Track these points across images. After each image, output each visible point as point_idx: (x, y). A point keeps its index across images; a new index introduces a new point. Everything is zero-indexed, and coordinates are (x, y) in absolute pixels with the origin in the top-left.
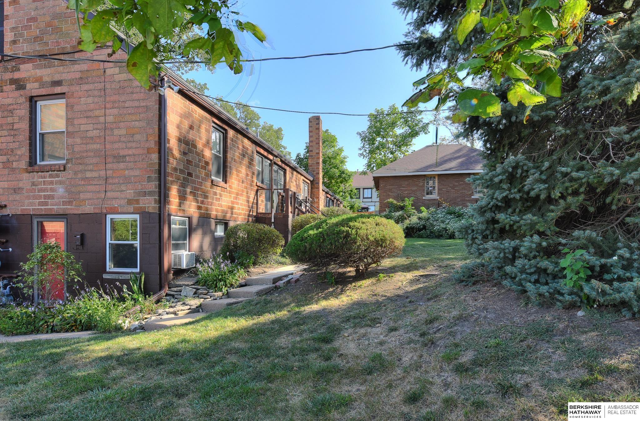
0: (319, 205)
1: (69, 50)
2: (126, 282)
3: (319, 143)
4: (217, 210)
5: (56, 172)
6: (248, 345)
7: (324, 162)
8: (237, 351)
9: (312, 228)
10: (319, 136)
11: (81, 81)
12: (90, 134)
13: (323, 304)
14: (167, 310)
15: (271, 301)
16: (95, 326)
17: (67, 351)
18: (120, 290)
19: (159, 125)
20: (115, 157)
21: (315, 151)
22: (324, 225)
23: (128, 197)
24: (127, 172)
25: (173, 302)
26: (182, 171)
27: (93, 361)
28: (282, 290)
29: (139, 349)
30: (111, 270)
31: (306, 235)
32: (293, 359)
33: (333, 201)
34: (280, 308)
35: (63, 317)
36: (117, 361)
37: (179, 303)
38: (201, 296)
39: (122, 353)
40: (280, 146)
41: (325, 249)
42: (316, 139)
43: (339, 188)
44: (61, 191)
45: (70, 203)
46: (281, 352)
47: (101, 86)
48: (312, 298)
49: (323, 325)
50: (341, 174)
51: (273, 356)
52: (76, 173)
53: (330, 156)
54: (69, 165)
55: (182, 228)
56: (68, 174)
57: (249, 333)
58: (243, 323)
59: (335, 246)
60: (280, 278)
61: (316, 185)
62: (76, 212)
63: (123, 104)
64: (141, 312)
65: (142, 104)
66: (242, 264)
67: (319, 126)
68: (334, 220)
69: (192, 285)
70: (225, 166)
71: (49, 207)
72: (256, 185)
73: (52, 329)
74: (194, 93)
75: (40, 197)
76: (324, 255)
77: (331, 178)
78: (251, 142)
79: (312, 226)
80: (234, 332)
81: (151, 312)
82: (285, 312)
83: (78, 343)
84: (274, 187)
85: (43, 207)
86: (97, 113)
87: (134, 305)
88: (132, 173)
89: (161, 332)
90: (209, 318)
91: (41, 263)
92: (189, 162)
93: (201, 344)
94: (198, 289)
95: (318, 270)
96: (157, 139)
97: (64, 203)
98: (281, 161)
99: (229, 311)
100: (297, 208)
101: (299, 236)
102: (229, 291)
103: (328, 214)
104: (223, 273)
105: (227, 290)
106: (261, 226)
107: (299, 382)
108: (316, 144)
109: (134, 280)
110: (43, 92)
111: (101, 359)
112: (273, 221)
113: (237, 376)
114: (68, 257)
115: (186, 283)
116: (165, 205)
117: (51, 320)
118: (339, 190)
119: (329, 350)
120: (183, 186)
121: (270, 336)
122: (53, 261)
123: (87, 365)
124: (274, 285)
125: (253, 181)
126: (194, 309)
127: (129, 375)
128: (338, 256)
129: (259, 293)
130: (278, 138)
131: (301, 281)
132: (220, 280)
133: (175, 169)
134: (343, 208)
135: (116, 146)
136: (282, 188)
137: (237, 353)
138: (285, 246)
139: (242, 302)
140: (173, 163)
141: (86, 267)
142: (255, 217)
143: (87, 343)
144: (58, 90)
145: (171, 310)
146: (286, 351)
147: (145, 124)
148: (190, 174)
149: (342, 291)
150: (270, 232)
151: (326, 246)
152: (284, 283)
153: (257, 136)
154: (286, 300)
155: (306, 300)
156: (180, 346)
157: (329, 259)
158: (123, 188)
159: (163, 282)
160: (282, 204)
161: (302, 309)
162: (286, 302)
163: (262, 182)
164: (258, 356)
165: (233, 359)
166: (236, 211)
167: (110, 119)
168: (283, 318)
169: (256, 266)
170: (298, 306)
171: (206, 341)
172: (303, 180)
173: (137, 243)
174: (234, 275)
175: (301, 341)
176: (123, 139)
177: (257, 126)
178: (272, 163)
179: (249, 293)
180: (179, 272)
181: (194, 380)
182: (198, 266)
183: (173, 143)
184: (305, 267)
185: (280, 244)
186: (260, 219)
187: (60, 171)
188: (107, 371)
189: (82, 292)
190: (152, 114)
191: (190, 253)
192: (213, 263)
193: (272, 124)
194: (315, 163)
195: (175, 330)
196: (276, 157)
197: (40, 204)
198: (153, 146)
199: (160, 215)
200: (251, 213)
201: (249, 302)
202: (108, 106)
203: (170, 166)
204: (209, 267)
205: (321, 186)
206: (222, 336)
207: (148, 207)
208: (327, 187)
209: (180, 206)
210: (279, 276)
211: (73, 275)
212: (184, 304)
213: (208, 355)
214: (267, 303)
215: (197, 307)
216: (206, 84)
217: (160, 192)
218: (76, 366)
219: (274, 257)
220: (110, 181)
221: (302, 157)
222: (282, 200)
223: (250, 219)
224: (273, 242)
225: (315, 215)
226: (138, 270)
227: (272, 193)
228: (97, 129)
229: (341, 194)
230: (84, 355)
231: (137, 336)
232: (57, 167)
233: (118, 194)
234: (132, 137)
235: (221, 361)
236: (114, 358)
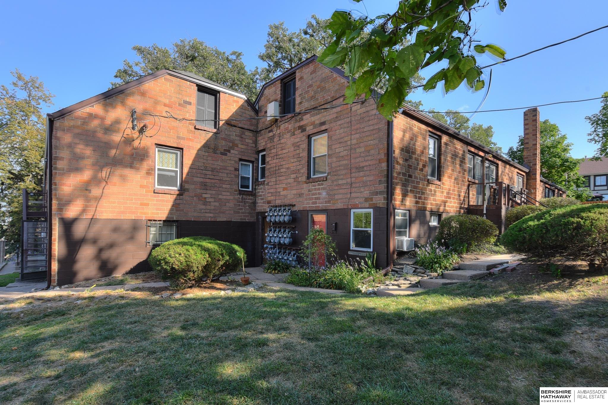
0: (536, 196)
1: (330, 100)
2: (363, 258)
3: (536, 135)
4: (431, 204)
5: (321, 182)
6: (465, 322)
7: (542, 152)
8: (454, 326)
9: (531, 219)
10: (536, 127)
11: (337, 119)
12: (342, 154)
13: (547, 296)
14: (392, 282)
15: (485, 286)
16: (344, 287)
17: (329, 302)
18: (359, 264)
19: (388, 141)
20: (357, 168)
21: (531, 143)
22: (547, 216)
23: (366, 196)
24: (364, 178)
25: (397, 277)
26: (404, 174)
27: (345, 312)
28: (497, 277)
29: (374, 309)
30: (353, 249)
31: (524, 226)
32: (513, 344)
33: (554, 191)
34: (497, 293)
35: (325, 278)
36: (361, 314)
37: (401, 278)
38: (420, 274)
39: (363, 310)
40: (490, 143)
41: (549, 240)
42: (533, 130)
43: (560, 177)
44: (324, 194)
45: (329, 202)
46: (500, 335)
47: (348, 120)
48: (532, 288)
49: (548, 317)
50: (564, 162)
51: (491, 337)
52: (333, 182)
53: (549, 145)
54: (329, 177)
55: (404, 219)
56: (329, 182)
57: (465, 312)
58: (459, 302)
59: (562, 237)
60: (494, 266)
61: (533, 176)
62: (333, 208)
63: (363, 130)
64: (374, 281)
65: (376, 127)
66: (456, 251)
67: (536, 118)
68: (560, 211)
69: (411, 265)
70: (439, 167)
71: (318, 205)
72: (468, 181)
73: (319, 285)
74: (414, 111)
75: (312, 199)
76: (548, 247)
77: (551, 167)
78: (463, 143)
79: (531, 217)
80: (450, 309)
81: (380, 282)
82: (502, 298)
83: (335, 297)
84: (486, 181)
85: (314, 205)
86: (346, 139)
87: (369, 276)
88: (368, 179)
89: (389, 299)
90: (427, 293)
91: (313, 241)
92: (410, 166)
93: (422, 313)
94: (416, 268)
95: (539, 261)
96: (386, 152)
97: (326, 202)
98: (494, 157)
99: (445, 290)
100: (511, 199)
101: (516, 226)
102: (444, 272)
103: (548, 205)
104: (438, 257)
105: (442, 272)
106: (474, 217)
107: (522, 368)
108: (533, 135)
109: (369, 257)
110: (315, 131)
111: (350, 311)
112: (485, 212)
113: (456, 347)
114: (328, 238)
115: (407, 263)
116: (391, 201)
117: (319, 279)
118: (561, 179)
119: (557, 344)
120: (404, 185)
121: (488, 318)
122: (319, 240)
123: (341, 314)
124: (488, 272)
125: (465, 178)
126: (414, 284)
127: (369, 327)
128: (566, 248)
129: (473, 278)
130: (488, 135)
131: (518, 270)
132: (436, 263)
133: (399, 173)
134: (567, 198)
135: (358, 160)
136: (494, 181)
137: (455, 327)
138: (498, 236)
139: (456, 283)
140: (398, 168)
141: (338, 245)
142: (466, 209)
143: (340, 299)
144: (323, 128)
145: (396, 283)
146: (505, 335)
147: (377, 142)
148: (410, 176)
149: (571, 286)
150: (484, 222)
151: (550, 237)
152: (499, 270)
153: (468, 136)
154: (501, 286)
155: (525, 289)
156: (405, 312)
157: (554, 251)
158: (362, 190)
159: (389, 260)
160: (494, 196)
161: (521, 297)
162: (502, 289)
163: (474, 178)
164: (475, 334)
165: (451, 331)
166: (449, 204)
167: (354, 142)
168: (500, 303)
169: (469, 253)
170: (516, 294)
171: (425, 312)
172: (518, 173)
173: (371, 230)
174: (448, 259)
175: (522, 329)
176: (362, 155)
177: (466, 128)
178: (484, 160)
179: (462, 276)
180: (401, 254)
181: (418, 342)
182: (417, 250)
183: (397, 153)
184: (523, 257)
185: (494, 234)
186: (471, 210)
187: (324, 181)
188: (354, 320)
189: (336, 263)
190: (382, 134)
191: (409, 239)
192: (430, 248)
193: (481, 124)
194: (531, 154)
195: (400, 299)
196: (488, 153)
197: (313, 203)
198: (383, 157)
199: (387, 209)
200: (462, 206)
201: (464, 285)
202: (353, 133)
203: (395, 170)
204: (426, 251)
205: (538, 177)
206: (439, 310)
207: (379, 203)
208: (545, 177)
209: (402, 202)
210: (494, 263)
211: (331, 251)
212: (405, 279)
213: (428, 324)
214: (481, 287)
215: (416, 283)
216: (420, 101)
217: (388, 192)
218: (335, 313)
219: (487, 246)
220: (354, 185)
221: (515, 150)
222: (494, 193)
223: (462, 211)
224: (486, 232)
225: (533, 206)
226: (371, 250)
227: (484, 187)
228: (346, 150)
229: (564, 183)
230: (340, 306)
231: (372, 299)
232: (322, 178)
233: (358, 195)
234: (368, 152)
235: (440, 331)
236: (358, 312)
